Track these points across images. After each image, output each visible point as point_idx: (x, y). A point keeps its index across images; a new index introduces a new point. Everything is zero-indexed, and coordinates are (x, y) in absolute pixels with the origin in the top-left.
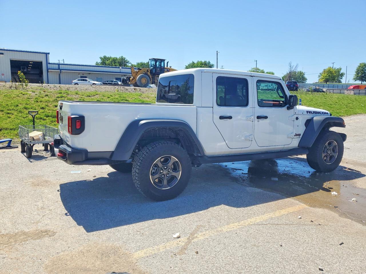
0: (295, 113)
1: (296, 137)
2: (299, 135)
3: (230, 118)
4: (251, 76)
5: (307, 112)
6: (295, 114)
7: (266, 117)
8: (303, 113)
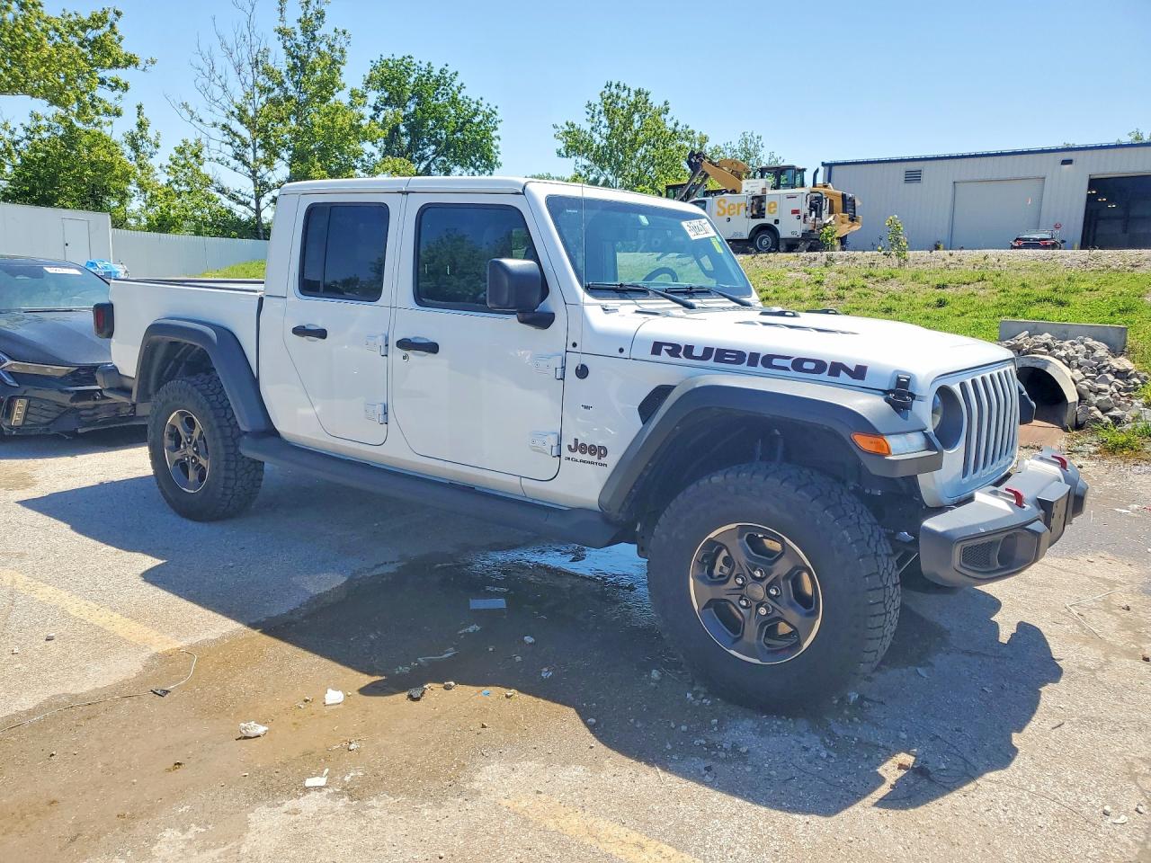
0: (575, 345)
1: (578, 455)
2: (600, 451)
3: (322, 334)
4: (403, 193)
5: (657, 347)
6: (574, 349)
7: (432, 348)
8: (621, 350)
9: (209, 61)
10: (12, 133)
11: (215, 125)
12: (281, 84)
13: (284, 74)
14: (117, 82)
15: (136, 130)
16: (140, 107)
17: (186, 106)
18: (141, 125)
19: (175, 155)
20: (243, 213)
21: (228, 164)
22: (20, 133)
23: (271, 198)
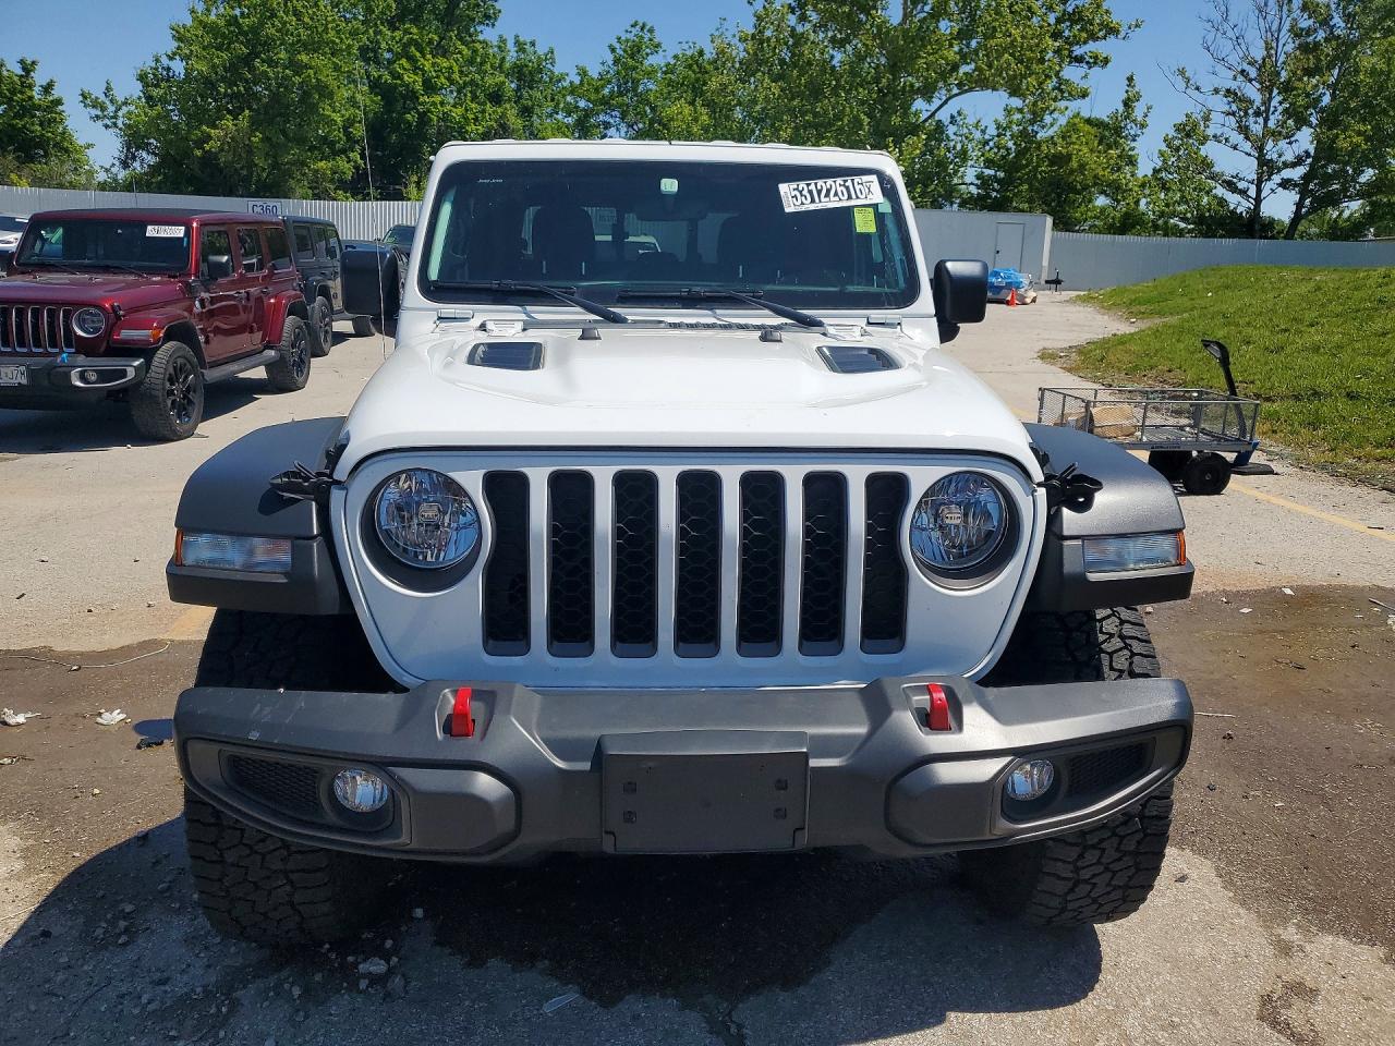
9: (1223, 8)
10: (983, 132)
11: (1216, 91)
12: (1325, 22)
13: (1333, 7)
14: (1096, 58)
15: (1121, 109)
16: (1130, 79)
17: (1182, 72)
18: (1127, 103)
19: (1172, 133)
20: (1238, 204)
21: (1227, 140)
22: (992, 131)
23: (1279, 181)
